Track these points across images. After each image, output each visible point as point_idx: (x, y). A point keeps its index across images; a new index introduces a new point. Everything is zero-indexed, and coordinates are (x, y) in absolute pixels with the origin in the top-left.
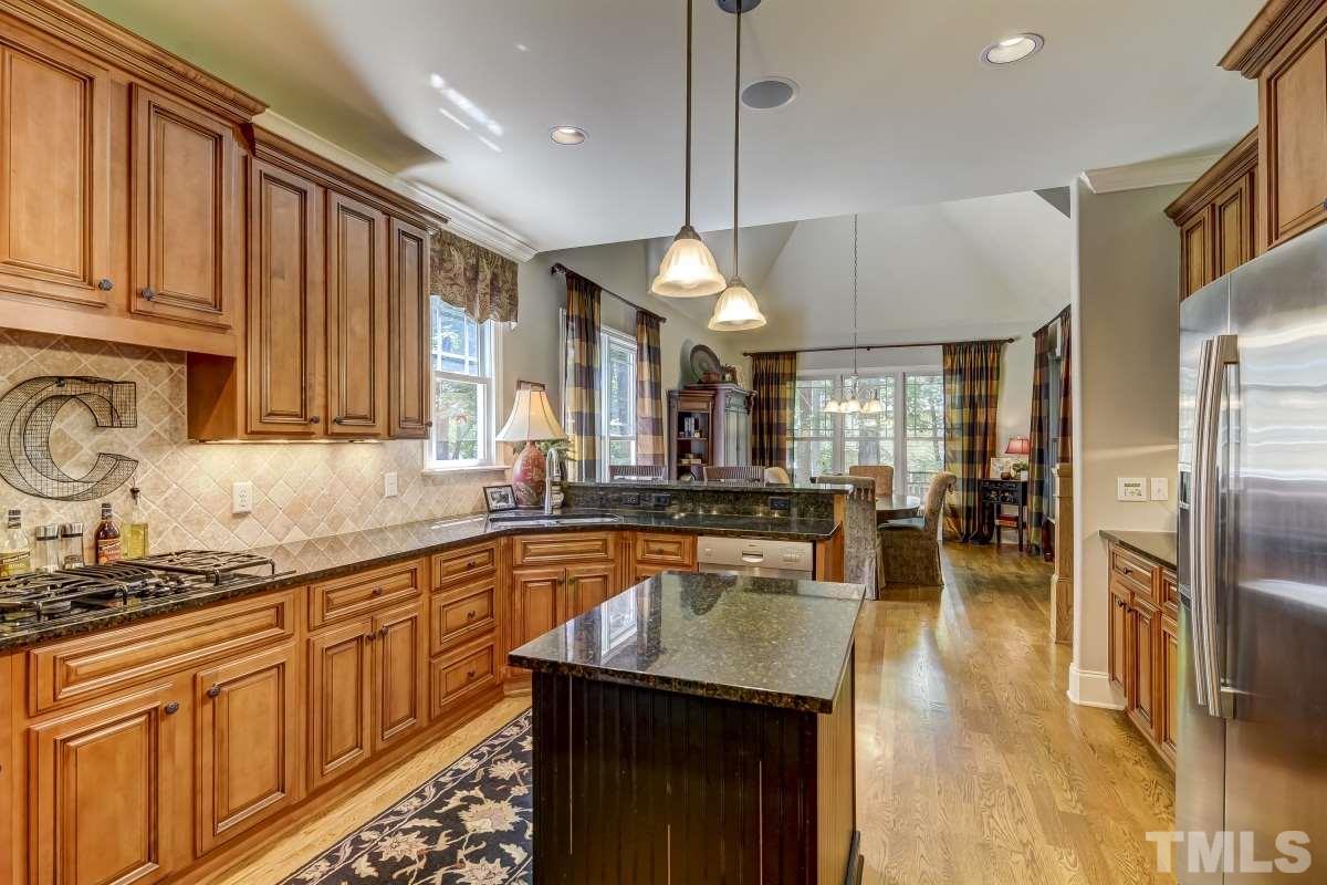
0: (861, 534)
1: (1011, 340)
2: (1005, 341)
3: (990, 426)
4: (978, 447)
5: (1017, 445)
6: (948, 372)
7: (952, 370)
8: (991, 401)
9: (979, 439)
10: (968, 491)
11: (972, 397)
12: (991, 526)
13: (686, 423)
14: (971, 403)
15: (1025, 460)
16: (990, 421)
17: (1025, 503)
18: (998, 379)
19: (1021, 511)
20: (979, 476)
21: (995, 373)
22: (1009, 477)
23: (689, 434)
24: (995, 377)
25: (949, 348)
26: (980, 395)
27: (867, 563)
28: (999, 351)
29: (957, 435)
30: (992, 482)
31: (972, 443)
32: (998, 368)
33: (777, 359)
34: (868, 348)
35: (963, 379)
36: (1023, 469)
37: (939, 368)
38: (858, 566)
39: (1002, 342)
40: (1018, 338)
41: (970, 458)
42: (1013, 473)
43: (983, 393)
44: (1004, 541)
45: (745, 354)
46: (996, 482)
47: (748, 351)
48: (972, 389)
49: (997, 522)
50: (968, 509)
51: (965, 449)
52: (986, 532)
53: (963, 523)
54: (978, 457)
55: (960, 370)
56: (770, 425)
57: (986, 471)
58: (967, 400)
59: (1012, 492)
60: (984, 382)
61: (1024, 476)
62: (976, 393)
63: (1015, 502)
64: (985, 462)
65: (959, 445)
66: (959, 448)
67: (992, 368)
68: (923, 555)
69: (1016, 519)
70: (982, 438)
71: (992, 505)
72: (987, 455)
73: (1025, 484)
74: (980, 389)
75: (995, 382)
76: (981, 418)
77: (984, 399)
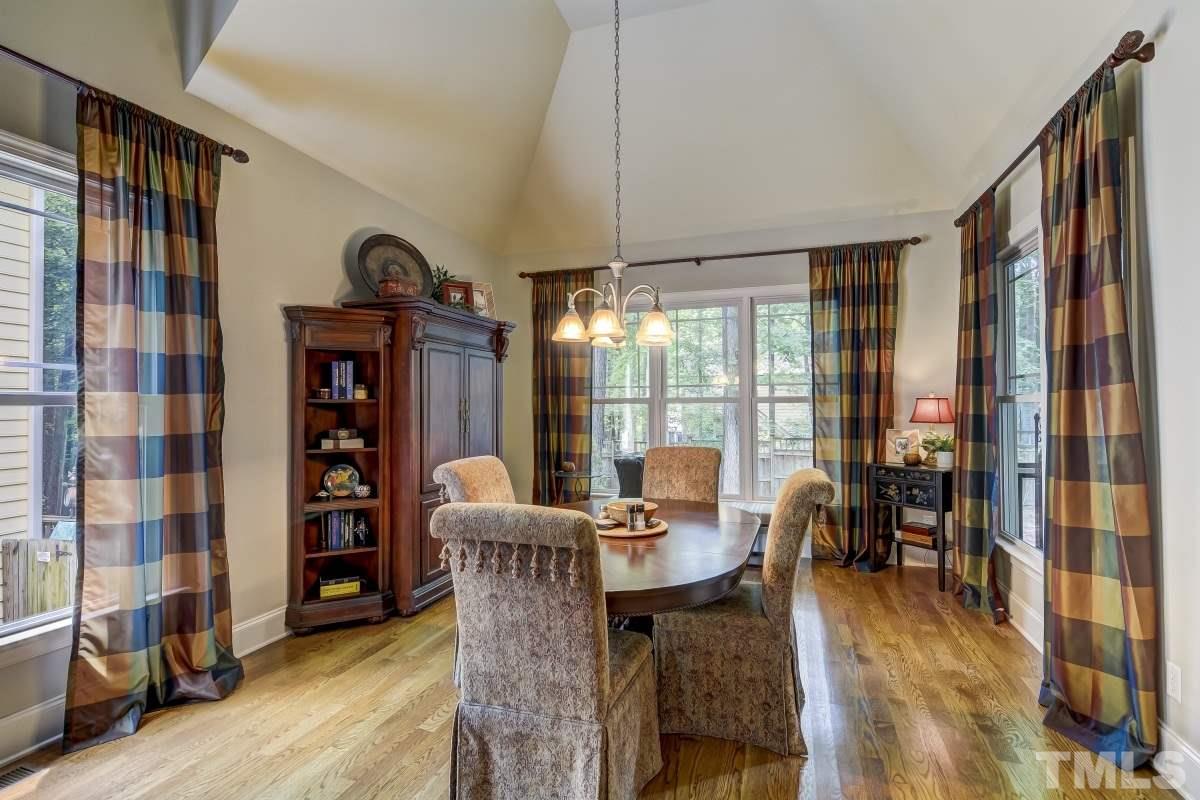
0: (562, 676)
1: (916, 241)
2: (906, 242)
3: (884, 379)
4: (867, 412)
5: (929, 408)
6: (818, 296)
7: (824, 290)
8: (884, 338)
9: (867, 400)
10: (850, 483)
11: (855, 333)
12: (889, 538)
13: (336, 372)
14: (854, 342)
15: (946, 433)
16: (883, 370)
17: (948, 506)
18: (895, 303)
19: (942, 521)
20: (869, 459)
21: (891, 294)
22: (918, 462)
23: (343, 391)
24: (891, 300)
25: (821, 258)
26: (868, 329)
27: (579, 764)
28: (896, 259)
29: (833, 393)
30: (889, 470)
31: (856, 406)
32: (896, 285)
33: (566, 281)
34: (698, 261)
35: (841, 305)
36: (941, 449)
37: (804, 288)
38: (556, 766)
39: (901, 244)
40: (927, 238)
41: (853, 429)
42: (923, 454)
43: (873, 325)
44: (908, 562)
45: (522, 275)
46: (895, 470)
47: (527, 270)
48: (855, 320)
49: (898, 534)
50: (852, 511)
51: (845, 415)
52: (880, 549)
53: (844, 535)
54: (867, 427)
55: (836, 289)
56: (556, 379)
57: (879, 452)
58: (848, 337)
59: (925, 489)
60: (873, 309)
61: (944, 461)
62: (862, 327)
63: (929, 505)
64: (878, 436)
65: (836, 409)
66: (835, 415)
67: (886, 285)
68: (759, 673)
69: (931, 532)
70: (872, 396)
71: (889, 508)
72: (880, 425)
73: (947, 477)
74: (868, 319)
75: (891, 308)
76: (870, 366)
77: (874, 334)
